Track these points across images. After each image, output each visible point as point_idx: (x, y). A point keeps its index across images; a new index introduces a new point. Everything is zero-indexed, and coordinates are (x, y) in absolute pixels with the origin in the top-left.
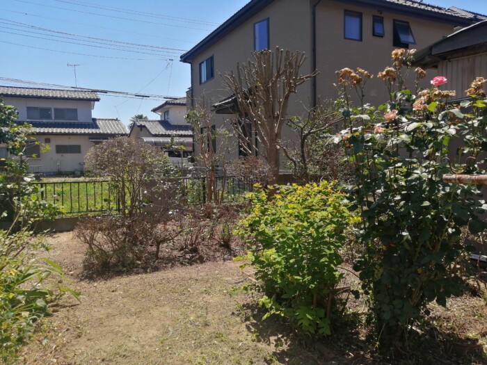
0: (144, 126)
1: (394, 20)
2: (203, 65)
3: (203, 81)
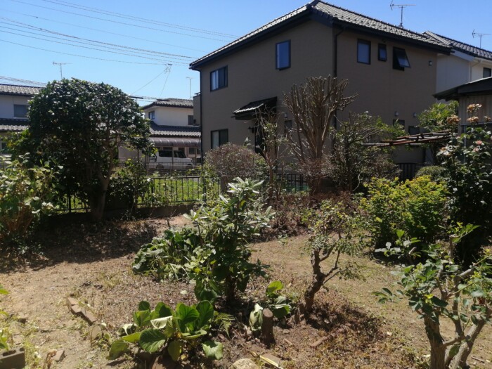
1: (394, 48)
2: (214, 75)
3: (214, 88)
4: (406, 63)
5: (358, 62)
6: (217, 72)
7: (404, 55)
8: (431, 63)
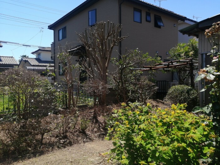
0: (27, 61)
1: (155, 15)
2: (60, 31)
3: (60, 39)
4: (162, 24)
5: (134, 21)
6: (61, 30)
7: (160, 20)
8: (175, 25)
